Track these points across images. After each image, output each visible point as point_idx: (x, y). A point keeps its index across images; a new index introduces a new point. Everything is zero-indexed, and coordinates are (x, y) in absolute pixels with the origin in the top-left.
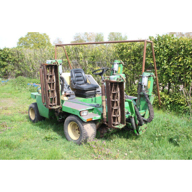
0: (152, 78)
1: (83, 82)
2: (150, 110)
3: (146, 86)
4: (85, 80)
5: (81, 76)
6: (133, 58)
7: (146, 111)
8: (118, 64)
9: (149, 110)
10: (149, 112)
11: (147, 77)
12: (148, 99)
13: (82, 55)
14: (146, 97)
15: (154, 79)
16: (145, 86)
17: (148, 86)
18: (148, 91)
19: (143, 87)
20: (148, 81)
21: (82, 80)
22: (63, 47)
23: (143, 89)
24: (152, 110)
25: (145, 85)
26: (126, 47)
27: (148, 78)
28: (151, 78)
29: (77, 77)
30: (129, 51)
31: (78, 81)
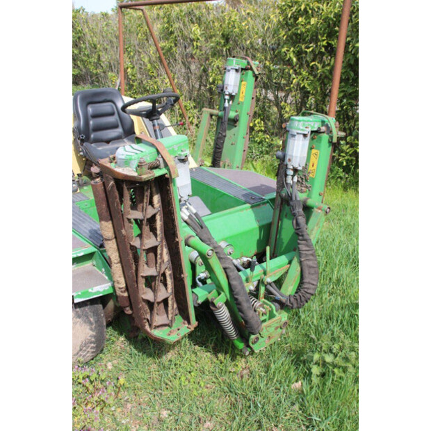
0: (325, 137)
1: (120, 130)
2: (305, 263)
3: (300, 168)
4: (128, 126)
5: (112, 114)
6: (325, 43)
7: (290, 263)
8: (237, 70)
9: (301, 263)
10: (299, 269)
11: (305, 135)
12: (302, 220)
13: (198, 32)
14: (296, 211)
15: (331, 142)
16: (295, 170)
17: (310, 168)
18: (307, 187)
19: (290, 172)
20: (311, 148)
21: (116, 127)
22: (142, 10)
23: (289, 180)
24: (310, 263)
25: (296, 166)
26: (305, 9)
27: (312, 139)
28: (320, 139)
29: (95, 116)
30: (313, 21)
31: (98, 128)
